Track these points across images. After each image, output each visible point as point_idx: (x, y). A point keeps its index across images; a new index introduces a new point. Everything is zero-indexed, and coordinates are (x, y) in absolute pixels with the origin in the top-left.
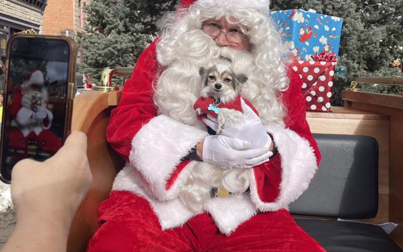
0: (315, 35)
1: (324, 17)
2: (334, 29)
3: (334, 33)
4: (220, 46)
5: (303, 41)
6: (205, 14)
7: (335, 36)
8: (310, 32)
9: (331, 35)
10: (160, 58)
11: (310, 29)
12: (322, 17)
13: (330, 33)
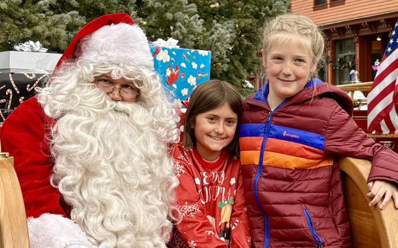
0: (183, 75)
1: (190, 52)
2: (202, 66)
3: (203, 71)
4: (116, 101)
5: (170, 84)
6: (97, 70)
7: (204, 74)
8: (177, 71)
9: (199, 73)
10: (47, 111)
11: (177, 68)
12: (188, 53)
13: (199, 70)
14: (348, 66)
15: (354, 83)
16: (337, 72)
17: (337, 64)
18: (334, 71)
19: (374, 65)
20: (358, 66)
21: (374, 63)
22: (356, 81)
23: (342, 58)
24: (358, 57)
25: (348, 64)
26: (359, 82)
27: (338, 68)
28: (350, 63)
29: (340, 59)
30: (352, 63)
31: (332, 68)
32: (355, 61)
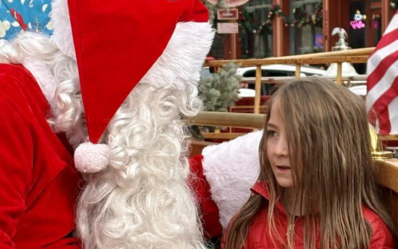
14: (311, 22)
15: (339, 49)
16: (292, 32)
17: (292, 17)
18: (286, 31)
19: (353, 20)
20: (327, 22)
21: (354, 16)
22: (341, 47)
23: (300, 8)
24: (326, 7)
25: (310, 17)
26: (347, 47)
27: (293, 25)
28: (314, 17)
29: (297, 9)
30: (317, 16)
31: (284, 25)
32: (322, 15)
